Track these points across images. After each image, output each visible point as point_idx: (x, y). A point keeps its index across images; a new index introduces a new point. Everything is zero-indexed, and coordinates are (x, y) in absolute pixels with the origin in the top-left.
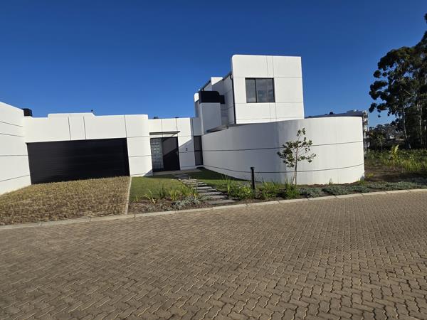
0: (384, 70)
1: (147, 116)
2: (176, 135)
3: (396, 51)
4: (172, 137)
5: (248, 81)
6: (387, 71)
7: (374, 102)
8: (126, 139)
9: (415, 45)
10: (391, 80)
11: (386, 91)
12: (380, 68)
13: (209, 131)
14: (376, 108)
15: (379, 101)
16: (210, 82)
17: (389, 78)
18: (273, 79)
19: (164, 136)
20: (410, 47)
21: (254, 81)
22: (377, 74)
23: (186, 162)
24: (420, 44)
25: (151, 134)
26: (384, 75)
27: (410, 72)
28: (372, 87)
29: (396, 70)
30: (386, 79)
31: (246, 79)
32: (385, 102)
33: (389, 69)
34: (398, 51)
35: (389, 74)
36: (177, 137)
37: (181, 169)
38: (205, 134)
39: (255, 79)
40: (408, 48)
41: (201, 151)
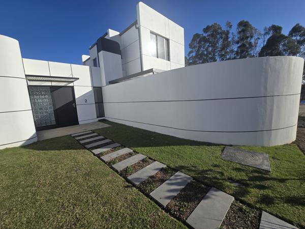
2: (71, 85)
4: (65, 86)
13: (110, 83)
18: (168, 40)
19: (54, 84)
23: (86, 115)
31: (151, 32)
36: (73, 87)
37: (80, 123)
38: (107, 85)
39: (156, 35)
41: (102, 102)
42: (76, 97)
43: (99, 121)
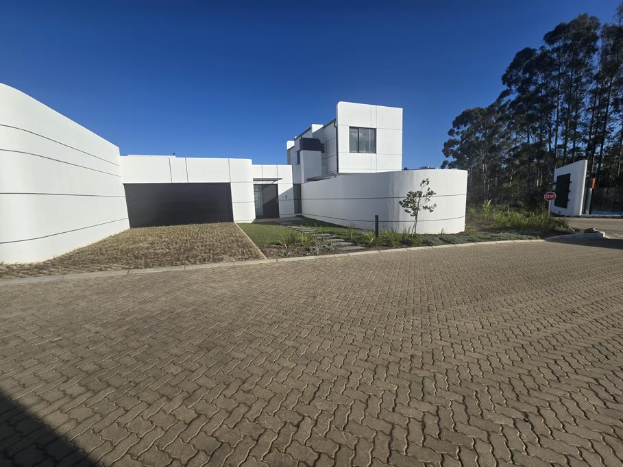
0: (458, 129)
1: (250, 161)
2: (276, 183)
3: (470, 111)
4: (272, 184)
5: (352, 130)
6: (460, 130)
7: (446, 159)
8: (230, 183)
9: (487, 106)
10: (463, 140)
11: (458, 149)
12: (454, 127)
13: (309, 180)
14: (447, 166)
15: (451, 159)
16: (310, 129)
17: (461, 137)
18: (375, 129)
19: (265, 183)
20: (484, 108)
21: (357, 130)
22: (451, 133)
23: (286, 209)
24: (492, 106)
25: (255, 180)
26: (457, 133)
27: (480, 132)
28: (445, 144)
29: (468, 129)
30: (458, 138)
31: (350, 127)
32: (455, 159)
33: (463, 128)
34: (473, 110)
35: (462, 133)
36: (277, 185)
37: (280, 216)
38: (305, 182)
39: (358, 128)
40: (482, 109)
41: (300, 199)
42: (279, 194)
43: (297, 216)
